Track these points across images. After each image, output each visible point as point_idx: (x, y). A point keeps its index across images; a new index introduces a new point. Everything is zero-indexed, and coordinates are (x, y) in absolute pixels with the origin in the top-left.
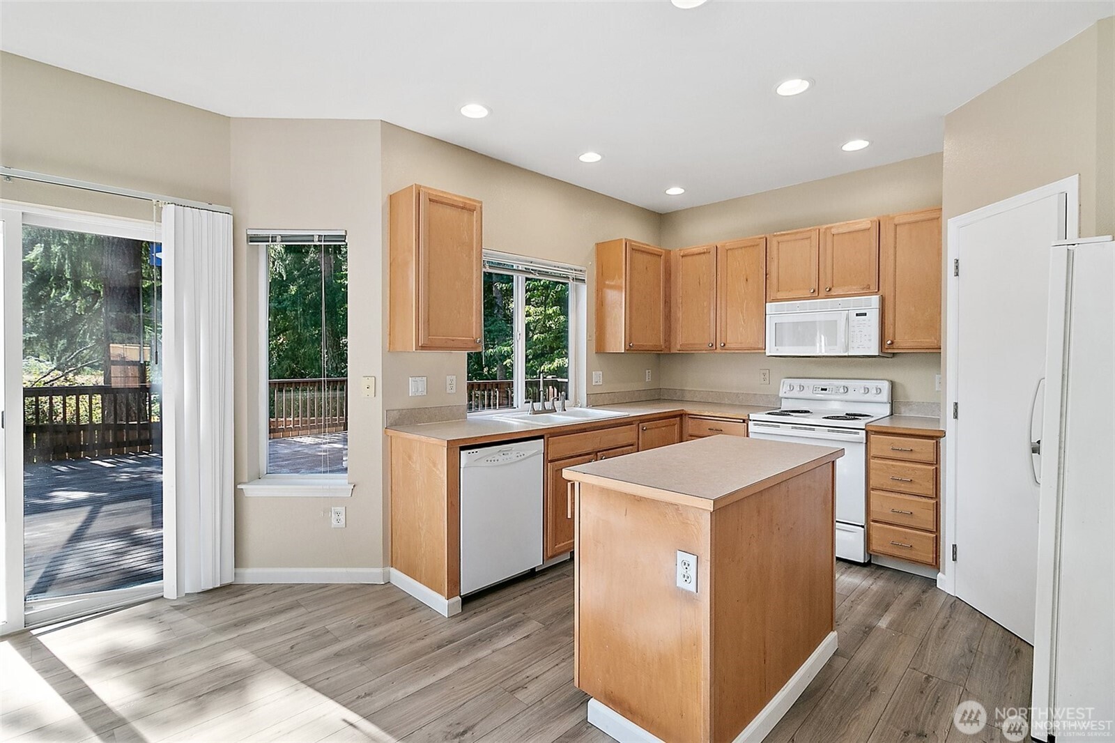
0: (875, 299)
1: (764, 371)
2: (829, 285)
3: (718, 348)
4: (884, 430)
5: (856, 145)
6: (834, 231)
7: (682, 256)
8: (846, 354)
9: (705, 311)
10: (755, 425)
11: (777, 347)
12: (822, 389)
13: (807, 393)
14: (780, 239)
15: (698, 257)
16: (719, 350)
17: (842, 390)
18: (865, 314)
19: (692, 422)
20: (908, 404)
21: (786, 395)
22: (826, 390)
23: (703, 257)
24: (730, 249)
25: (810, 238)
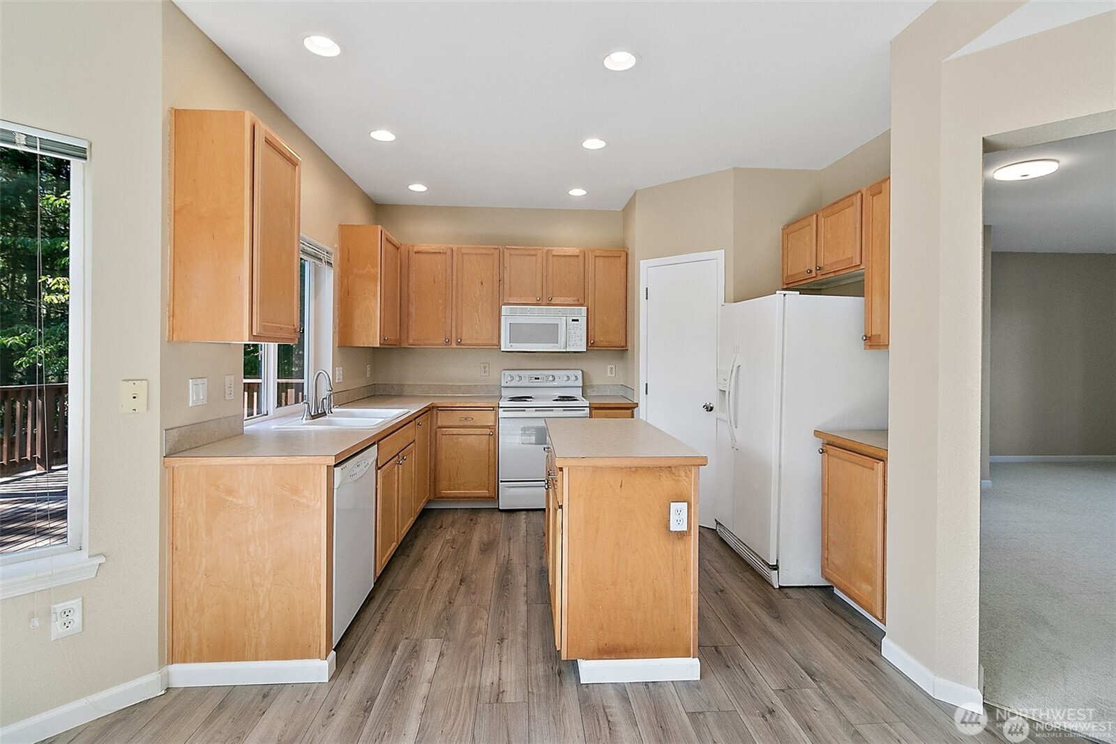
0: (584, 309)
1: (485, 365)
2: (550, 295)
3: (455, 344)
4: (602, 406)
5: (578, 192)
6: (554, 253)
7: (415, 252)
8: (565, 350)
9: (440, 308)
10: (504, 411)
11: (511, 344)
12: (536, 379)
13: (525, 382)
14: (513, 252)
15: (432, 256)
16: (454, 345)
17: (551, 378)
18: (577, 320)
19: (441, 415)
20: (591, 386)
21: (507, 385)
22: (538, 379)
23: (439, 257)
24: (466, 254)
25: (536, 255)
